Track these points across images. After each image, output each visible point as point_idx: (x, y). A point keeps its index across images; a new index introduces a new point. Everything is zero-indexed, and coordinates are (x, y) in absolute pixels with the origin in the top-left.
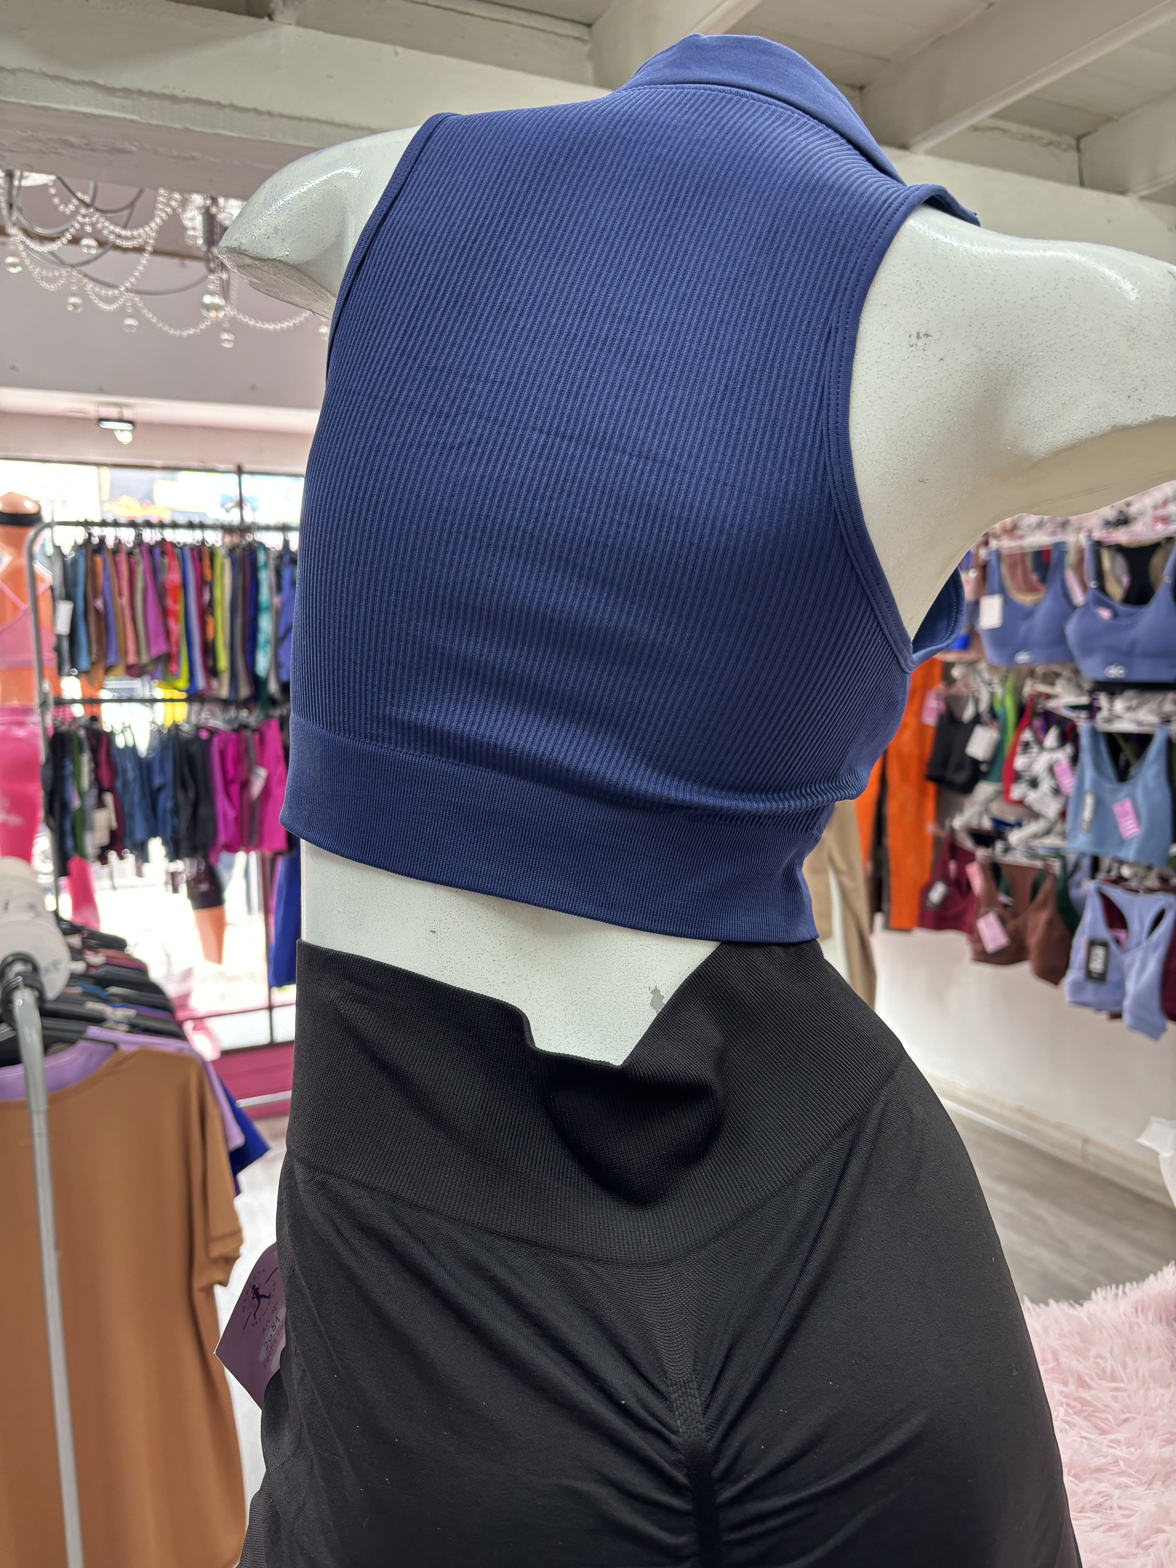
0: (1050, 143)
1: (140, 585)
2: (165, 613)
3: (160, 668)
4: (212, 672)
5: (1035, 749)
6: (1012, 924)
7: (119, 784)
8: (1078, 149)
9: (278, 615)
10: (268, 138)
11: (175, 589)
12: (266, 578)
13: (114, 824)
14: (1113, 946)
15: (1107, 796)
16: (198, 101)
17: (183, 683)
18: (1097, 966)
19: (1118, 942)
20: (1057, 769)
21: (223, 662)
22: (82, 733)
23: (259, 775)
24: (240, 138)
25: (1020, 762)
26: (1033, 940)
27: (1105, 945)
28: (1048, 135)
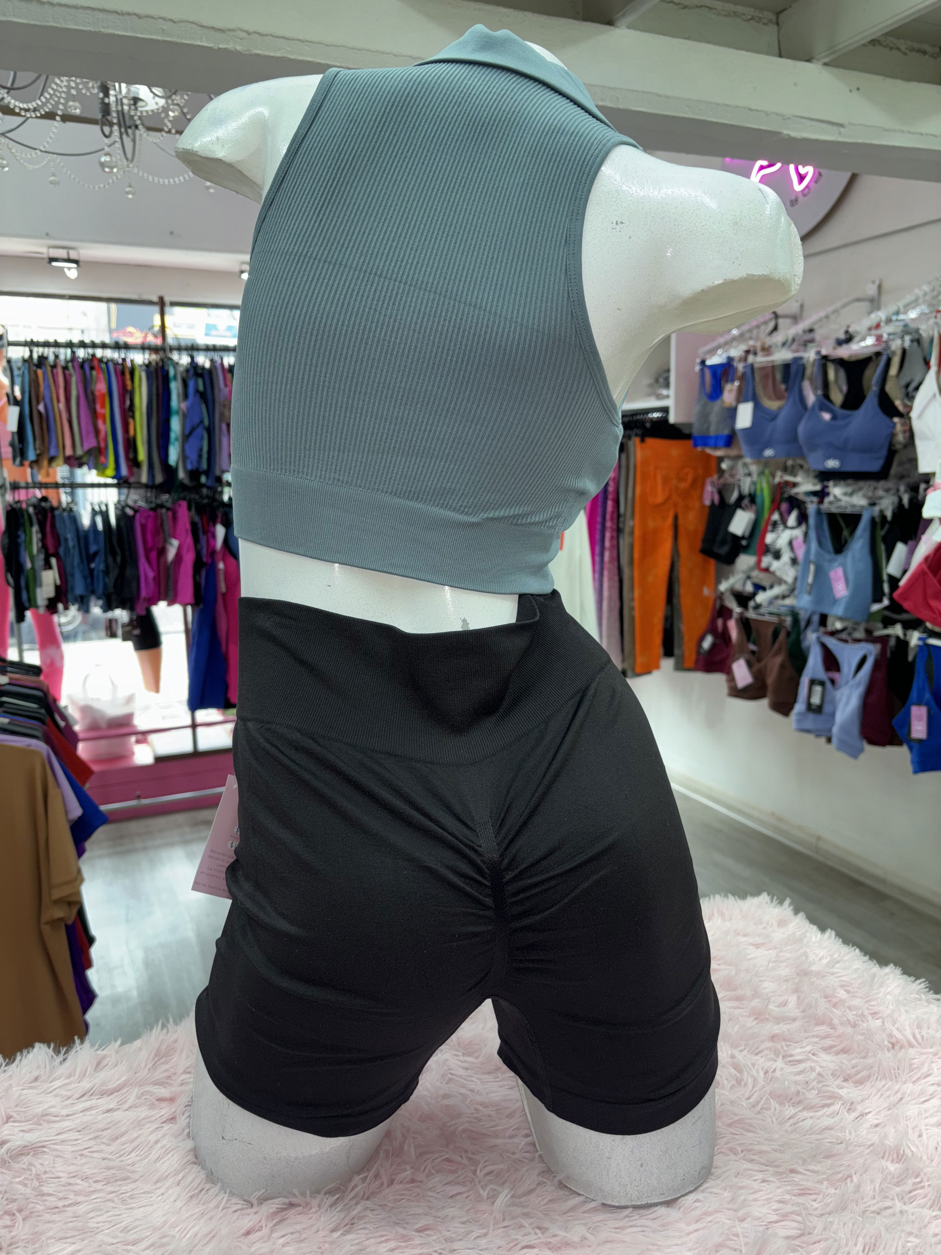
0: (752, 18)
1: (74, 393)
2: (95, 415)
3: (92, 459)
4: (134, 463)
5: (781, 527)
6: (757, 666)
7: (61, 551)
8: (778, 24)
9: (185, 417)
11: (103, 396)
12: (175, 387)
13: (58, 582)
14: (829, 685)
15: (826, 564)
17: (110, 471)
18: (816, 700)
19: (833, 682)
20: (795, 544)
21: (142, 455)
22: (31, 510)
23: (171, 544)
25: (769, 538)
26: (770, 680)
27: (822, 683)
28: (750, 12)
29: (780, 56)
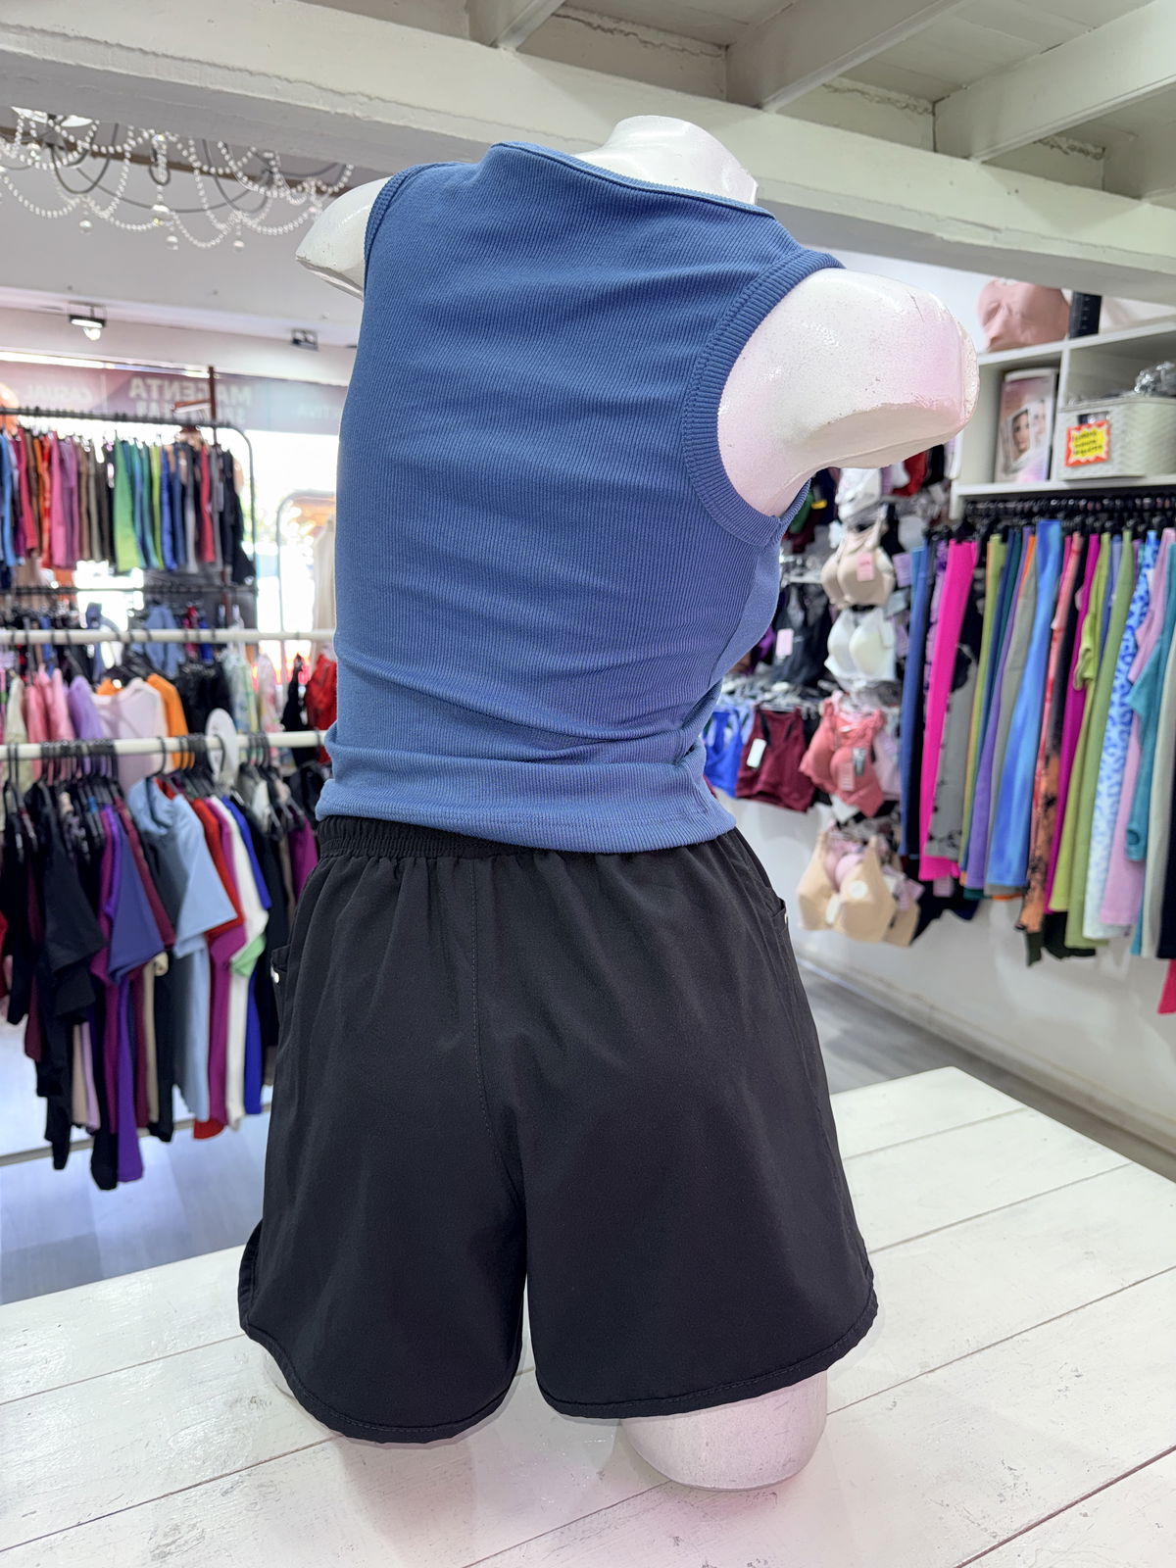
0: (905, 107)
8: (934, 114)
10: (154, 76)
16: (86, 39)
24: (128, 76)
28: (904, 98)
29: (935, 150)
